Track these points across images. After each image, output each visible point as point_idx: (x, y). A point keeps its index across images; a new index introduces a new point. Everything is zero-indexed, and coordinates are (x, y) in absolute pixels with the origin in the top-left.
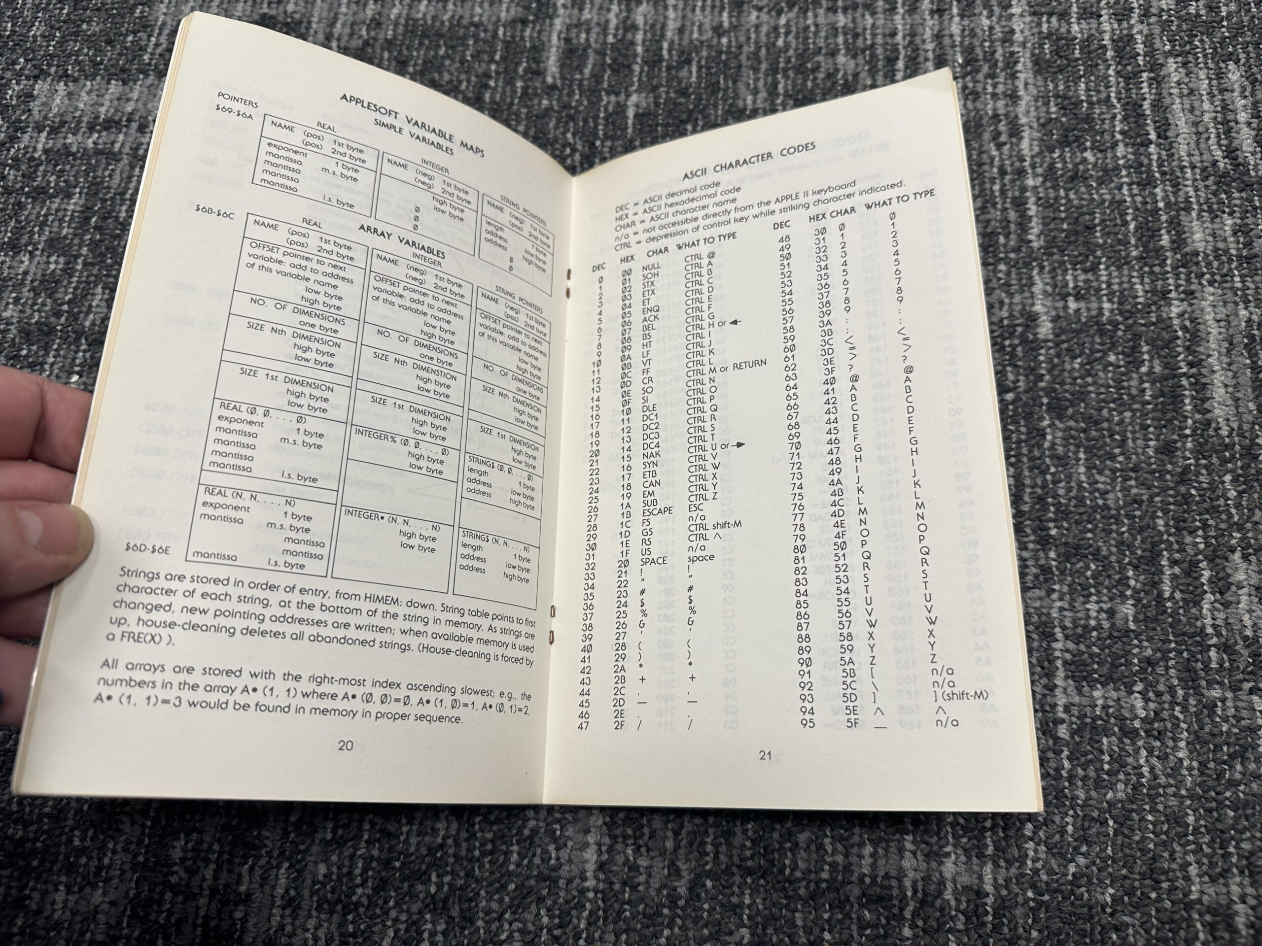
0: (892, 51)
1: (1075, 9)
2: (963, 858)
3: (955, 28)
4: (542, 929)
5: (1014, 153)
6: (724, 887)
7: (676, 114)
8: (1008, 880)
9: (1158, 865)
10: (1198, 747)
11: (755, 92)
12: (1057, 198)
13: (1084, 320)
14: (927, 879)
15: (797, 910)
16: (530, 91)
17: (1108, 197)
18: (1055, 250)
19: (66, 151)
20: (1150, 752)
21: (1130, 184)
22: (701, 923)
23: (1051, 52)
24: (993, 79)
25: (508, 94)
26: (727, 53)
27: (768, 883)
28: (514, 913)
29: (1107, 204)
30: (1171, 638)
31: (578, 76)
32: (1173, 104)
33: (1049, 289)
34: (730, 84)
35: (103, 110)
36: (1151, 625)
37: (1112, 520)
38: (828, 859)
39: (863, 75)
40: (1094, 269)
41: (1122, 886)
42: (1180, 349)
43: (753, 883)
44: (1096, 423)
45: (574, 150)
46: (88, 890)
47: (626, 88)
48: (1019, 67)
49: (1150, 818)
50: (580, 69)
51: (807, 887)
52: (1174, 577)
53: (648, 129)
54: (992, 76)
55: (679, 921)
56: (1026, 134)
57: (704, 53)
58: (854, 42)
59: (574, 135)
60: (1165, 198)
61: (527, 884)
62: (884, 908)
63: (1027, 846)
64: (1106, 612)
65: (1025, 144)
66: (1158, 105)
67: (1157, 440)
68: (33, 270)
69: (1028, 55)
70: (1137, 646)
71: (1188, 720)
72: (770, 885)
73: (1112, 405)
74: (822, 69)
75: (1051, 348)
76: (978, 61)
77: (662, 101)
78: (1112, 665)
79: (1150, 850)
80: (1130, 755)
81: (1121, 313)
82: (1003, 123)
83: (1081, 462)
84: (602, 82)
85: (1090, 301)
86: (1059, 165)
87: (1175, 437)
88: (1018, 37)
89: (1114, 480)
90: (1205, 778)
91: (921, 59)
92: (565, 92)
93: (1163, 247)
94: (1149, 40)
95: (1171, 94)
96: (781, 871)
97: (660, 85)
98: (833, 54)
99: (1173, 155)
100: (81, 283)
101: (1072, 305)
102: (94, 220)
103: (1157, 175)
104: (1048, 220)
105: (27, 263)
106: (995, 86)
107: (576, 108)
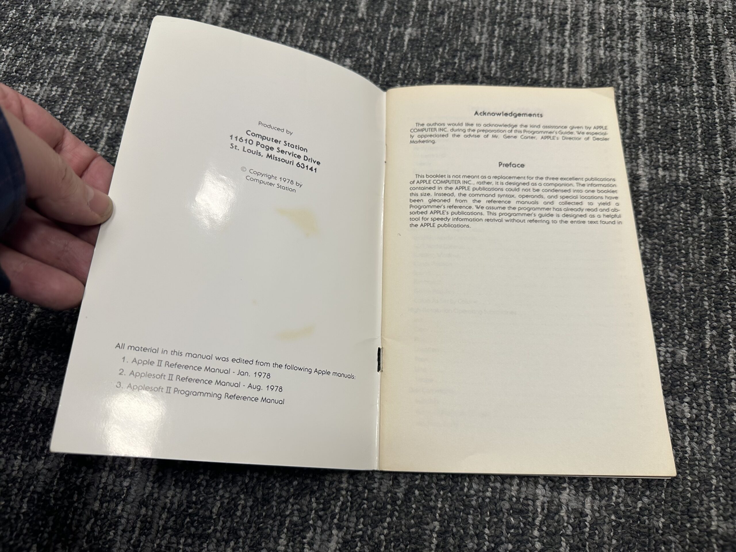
0: (564, 19)
1: (673, 5)
2: (573, 492)
3: (602, 10)
4: (312, 510)
5: (632, 83)
6: (426, 495)
7: (433, 42)
8: (600, 507)
9: (692, 507)
10: (721, 438)
11: (481, 34)
12: (656, 111)
13: (667, 182)
14: (550, 502)
15: (469, 514)
16: (348, 20)
17: (686, 113)
18: (653, 140)
19: (69, 29)
20: (692, 439)
21: (700, 107)
22: (410, 516)
23: (657, 28)
24: (622, 40)
25: (335, 21)
26: (467, 11)
27: (453, 495)
28: (295, 499)
29: (685, 117)
30: (709, 372)
31: (377, 15)
32: (727, 64)
33: (648, 162)
34: (467, 28)
35: (93, 7)
36: (697, 363)
37: (677, 300)
38: (492, 485)
39: (546, 30)
40: (676, 153)
41: (670, 518)
42: (724, 204)
43: (444, 494)
44: (671, 242)
45: (371, 56)
46: (35, 460)
47: (405, 24)
48: (638, 35)
49: (689, 478)
50: (378, 11)
51: (477, 500)
52: (712, 336)
53: (416, 48)
54: (622, 38)
55: (396, 514)
56: (640, 73)
57: (453, 9)
58: (541, 12)
59: (372, 47)
60: (720, 117)
61: (305, 482)
62: (523, 517)
63: (613, 488)
64: (670, 353)
65: (639, 79)
66: (718, 64)
67: (707, 255)
68: (42, 94)
69: (644, 29)
70: (688, 375)
71: (716, 422)
72: (455, 497)
73: (681, 233)
74: (521, 25)
75: (647, 196)
76: (614, 29)
77: (425, 33)
78: (672, 385)
79: (688, 498)
80: (679, 440)
81: (690, 180)
82: (627, 65)
83: (661, 264)
84: (391, 20)
85: (672, 172)
86: (658, 93)
87: (718, 255)
88: (638, 18)
89: (679, 276)
90: (724, 458)
91: (580, 25)
92: (369, 23)
93: (717, 145)
94: (715, 27)
95: (727, 59)
96: (462, 489)
97: (425, 24)
98: (529, 17)
99: (726, 93)
100: (70, 104)
101: (661, 173)
102: (81, 69)
103: (716, 103)
104: (650, 123)
105: (38, 89)
106: (623, 44)
107: (374, 32)
